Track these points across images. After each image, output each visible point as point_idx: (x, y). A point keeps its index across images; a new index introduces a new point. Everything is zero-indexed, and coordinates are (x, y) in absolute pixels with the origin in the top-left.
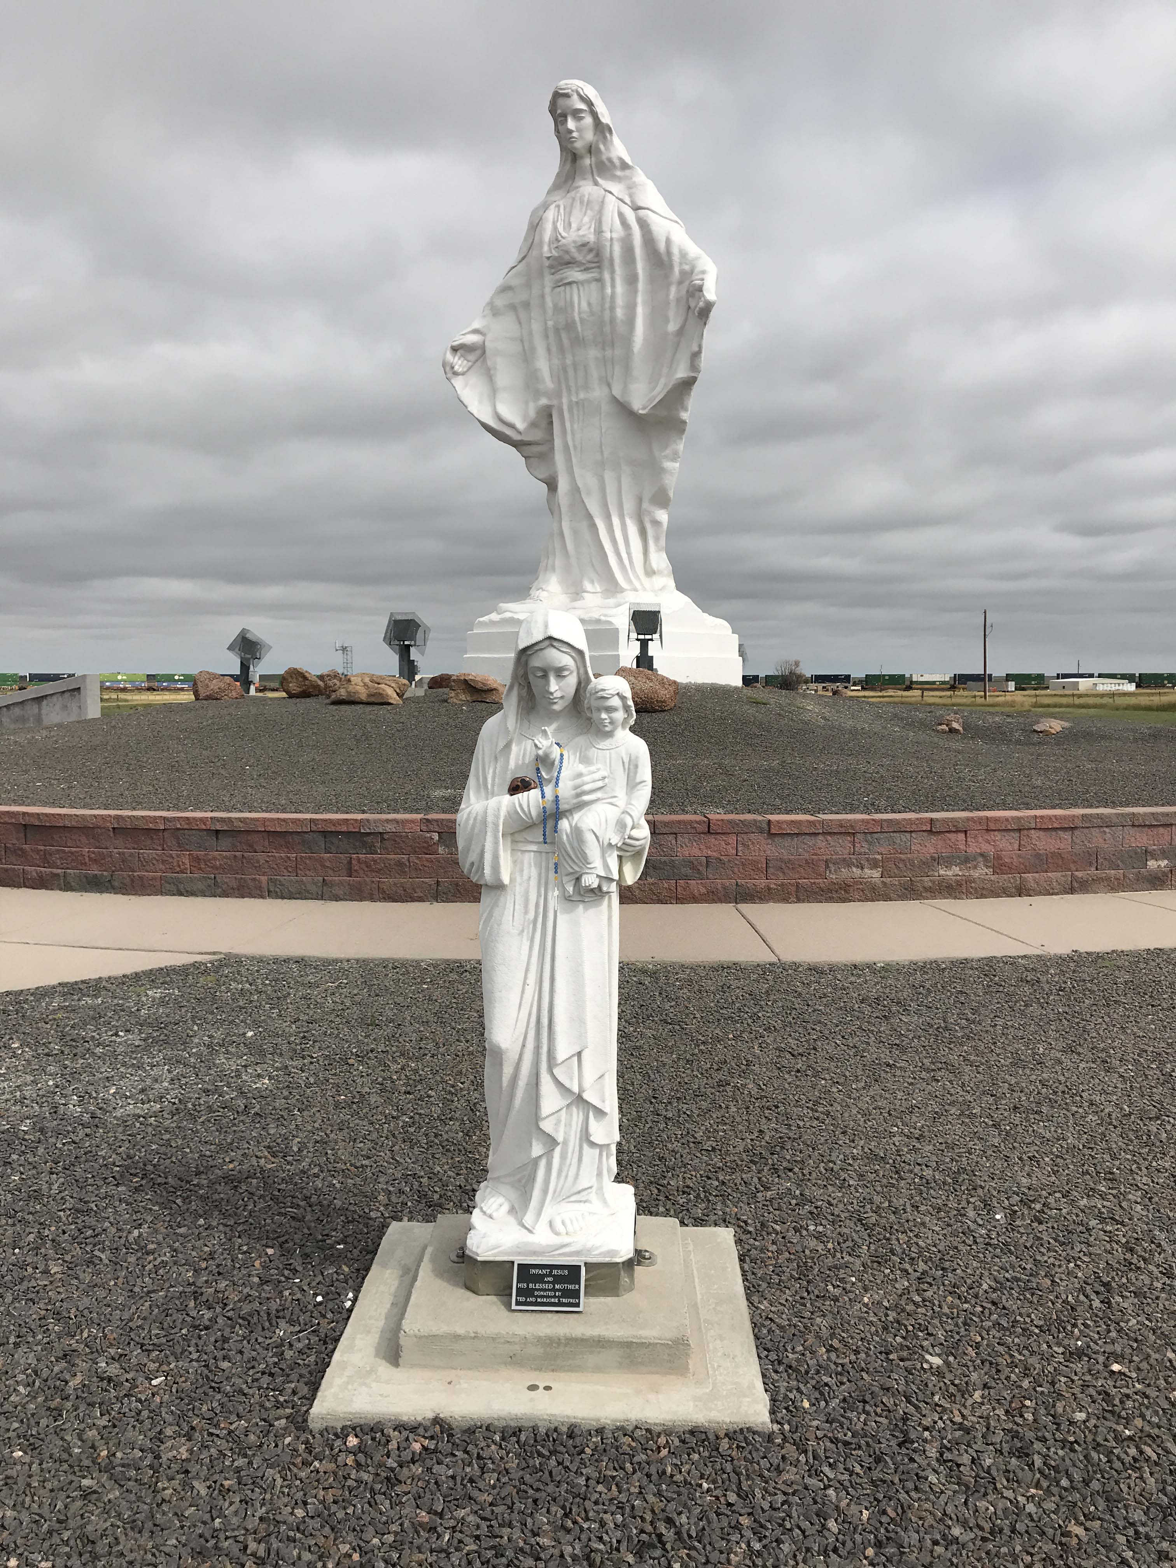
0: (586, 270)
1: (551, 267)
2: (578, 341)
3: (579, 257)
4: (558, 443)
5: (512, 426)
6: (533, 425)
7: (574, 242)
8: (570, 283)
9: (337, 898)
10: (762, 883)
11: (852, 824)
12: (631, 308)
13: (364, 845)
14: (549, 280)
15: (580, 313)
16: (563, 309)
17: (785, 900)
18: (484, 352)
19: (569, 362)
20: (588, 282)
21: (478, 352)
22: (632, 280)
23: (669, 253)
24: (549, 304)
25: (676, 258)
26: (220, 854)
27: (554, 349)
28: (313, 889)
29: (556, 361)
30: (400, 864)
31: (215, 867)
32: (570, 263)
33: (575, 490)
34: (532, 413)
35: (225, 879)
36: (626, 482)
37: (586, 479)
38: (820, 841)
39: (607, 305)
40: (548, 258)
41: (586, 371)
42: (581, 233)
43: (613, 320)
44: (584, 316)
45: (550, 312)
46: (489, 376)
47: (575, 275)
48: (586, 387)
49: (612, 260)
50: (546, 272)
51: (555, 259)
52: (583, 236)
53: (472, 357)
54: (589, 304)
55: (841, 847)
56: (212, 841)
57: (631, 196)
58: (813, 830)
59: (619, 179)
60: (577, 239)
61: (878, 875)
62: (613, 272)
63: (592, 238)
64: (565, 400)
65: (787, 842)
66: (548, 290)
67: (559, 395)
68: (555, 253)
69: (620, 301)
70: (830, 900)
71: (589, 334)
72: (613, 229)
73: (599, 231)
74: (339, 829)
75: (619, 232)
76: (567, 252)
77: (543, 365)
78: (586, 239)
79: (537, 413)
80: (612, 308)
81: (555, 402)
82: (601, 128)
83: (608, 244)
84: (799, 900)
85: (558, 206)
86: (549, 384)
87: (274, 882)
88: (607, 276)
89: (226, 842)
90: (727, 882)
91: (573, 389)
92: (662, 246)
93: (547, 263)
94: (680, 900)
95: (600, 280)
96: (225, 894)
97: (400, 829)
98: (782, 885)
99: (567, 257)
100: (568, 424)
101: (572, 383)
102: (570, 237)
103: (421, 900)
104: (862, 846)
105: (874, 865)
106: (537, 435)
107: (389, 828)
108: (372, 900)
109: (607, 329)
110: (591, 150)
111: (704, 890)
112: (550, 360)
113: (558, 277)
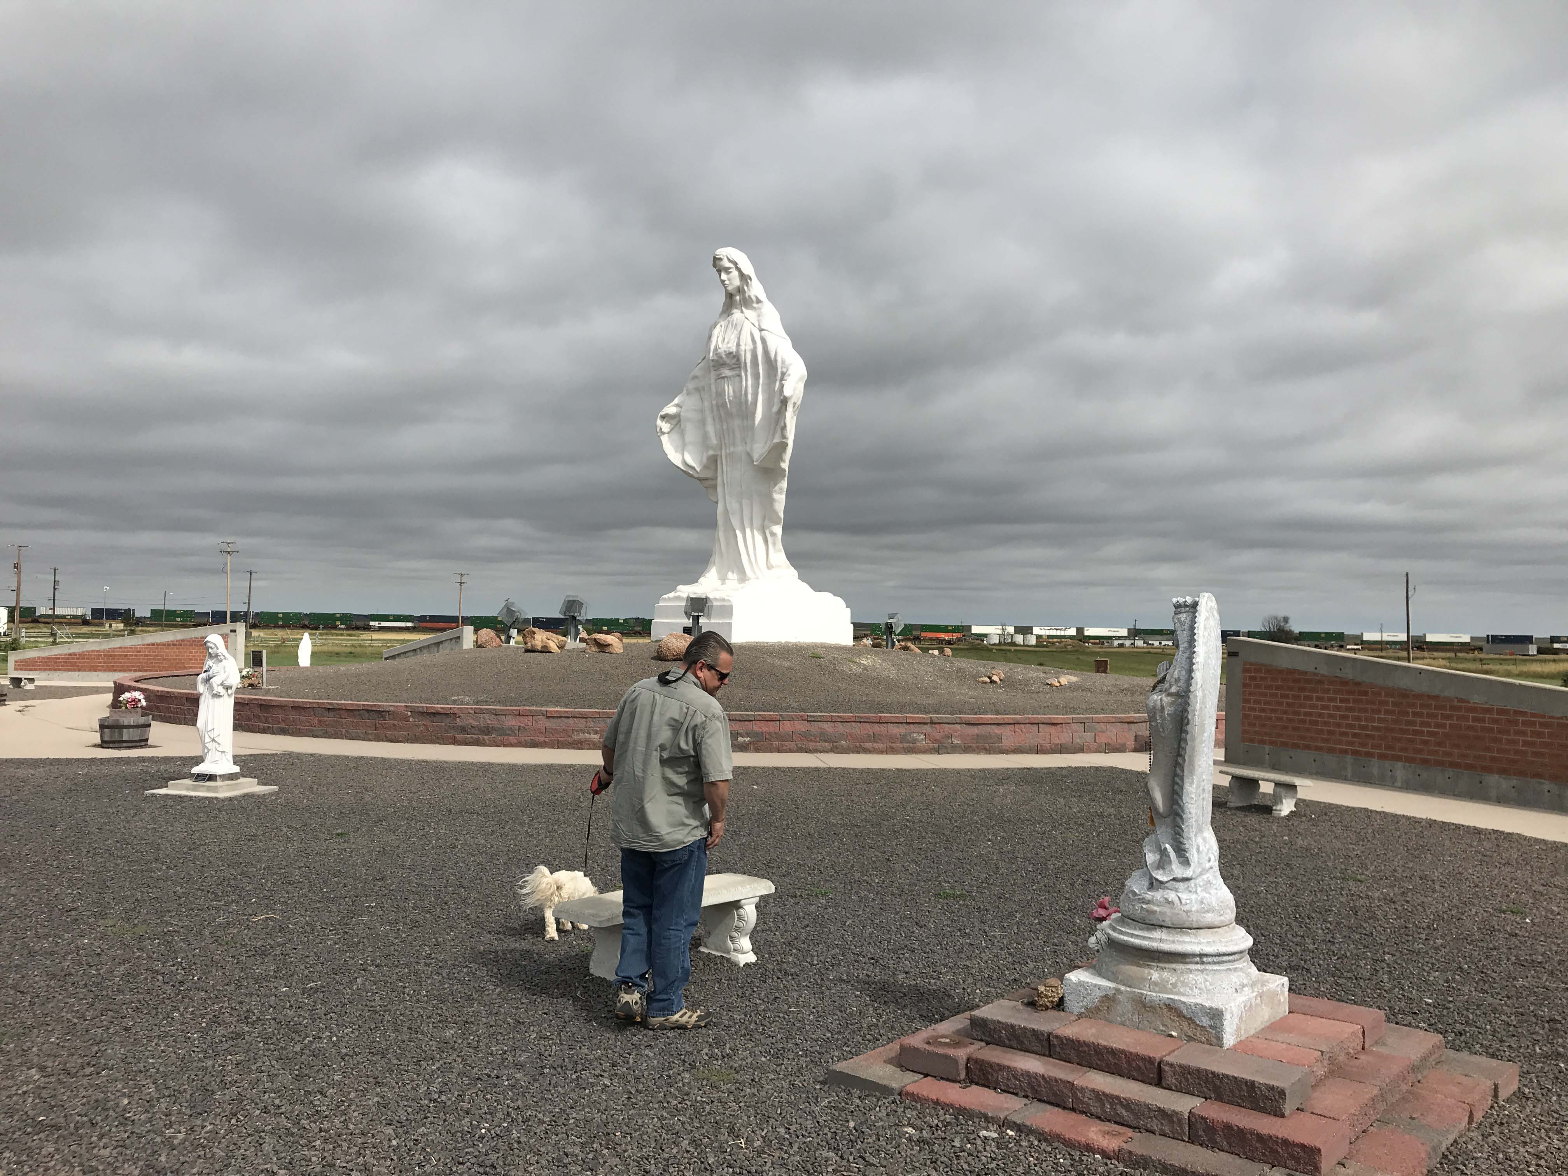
0: (732, 369)
1: (714, 366)
2: (729, 414)
3: (728, 361)
4: (719, 479)
5: (693, 468)
6: (705, 467)
7: (725, 351)
8: (723, 378)
9: (370, 740)
10: (542, 739)
11: (585, 713)
12: (755, 395)
13: (382, 716)
14: (713, 374)
15: (728, 397)
16: (721, 394)
17: (553, 747)
18: (680, 421)
19: (725, 427)
20: (733, 376)
21: (677, 419)
22: (756, 376)
23: (776, 361)
24: (714, 390)
25: (779, 364)
26: (328, 718)
27: (717, 419)
28: (362, 735)
29: (718, 426)
30: (394, 725)
31: (326, 725)
32: (723, 364)
33: (726, 511)
34: (705, 460)
35: (331, 730)
36: (756, 509)
37: (733, 505)
38: (571, 721)
39: (743, 392)
40: (712, 360)
41: (734, 433)
42: (729, 346)
43: (747, 400)
44: (731, 398)
45: (714, 395)
46: (682, 434)
47: (727, 372)
48: (734, 444)
49: (745, 363)
50: (712, 369)
51: (717, 361)
52: (730, 348)
53: (674, 422)
54: (734, 391)
55: (581, 723)
56: (326, 713)
57: (759, 321)
58: (567, 715)
59: (754, 309)
60: (727, 350)
61: (598, 737)
62: (746, 371)
63: (734, 349)
64: (723, 452)
65: (555, 720)
66: (713, 381)
67: (721, 449)
68: (715, 358)
69: (750, 391)
70: (574, 748)
71: (734, 410)
72: (746, 346)
73: (738, 345)
74: (373, 709)
75: (750, 346)
76: (721, 357)
77: (710, 429)
78: (731, 350)
79: (708, 459)
80: (746, 394)
81: (719, 453)
82: (744, 278)
83: (743, 353)
84: (559, 748)
85: (721, 326)
86: (714, 441)
87: (347, 732)
88: (743, 374)
89: (331, 714)
90: (526, 738)
91: (728, 445)
92: (773, 356)
93: (712, 364)
94: (505, 746)
95: (740, 376)
96: (329, 737)
97: (395, 709)
98: (551, 740)
99: (721, 361)
100: (725, 468)
101: (727, 441)
102: (723, 348)
103: (401, 742)
104: (591, 724)
105: (596, 733)
106: (708, 474)
107: (392, 709)
108: (383, 741)
109: (744, 408)
110: (740, 290)
111: (516, 741)
112: (715, 425)
113: (718, 372)
